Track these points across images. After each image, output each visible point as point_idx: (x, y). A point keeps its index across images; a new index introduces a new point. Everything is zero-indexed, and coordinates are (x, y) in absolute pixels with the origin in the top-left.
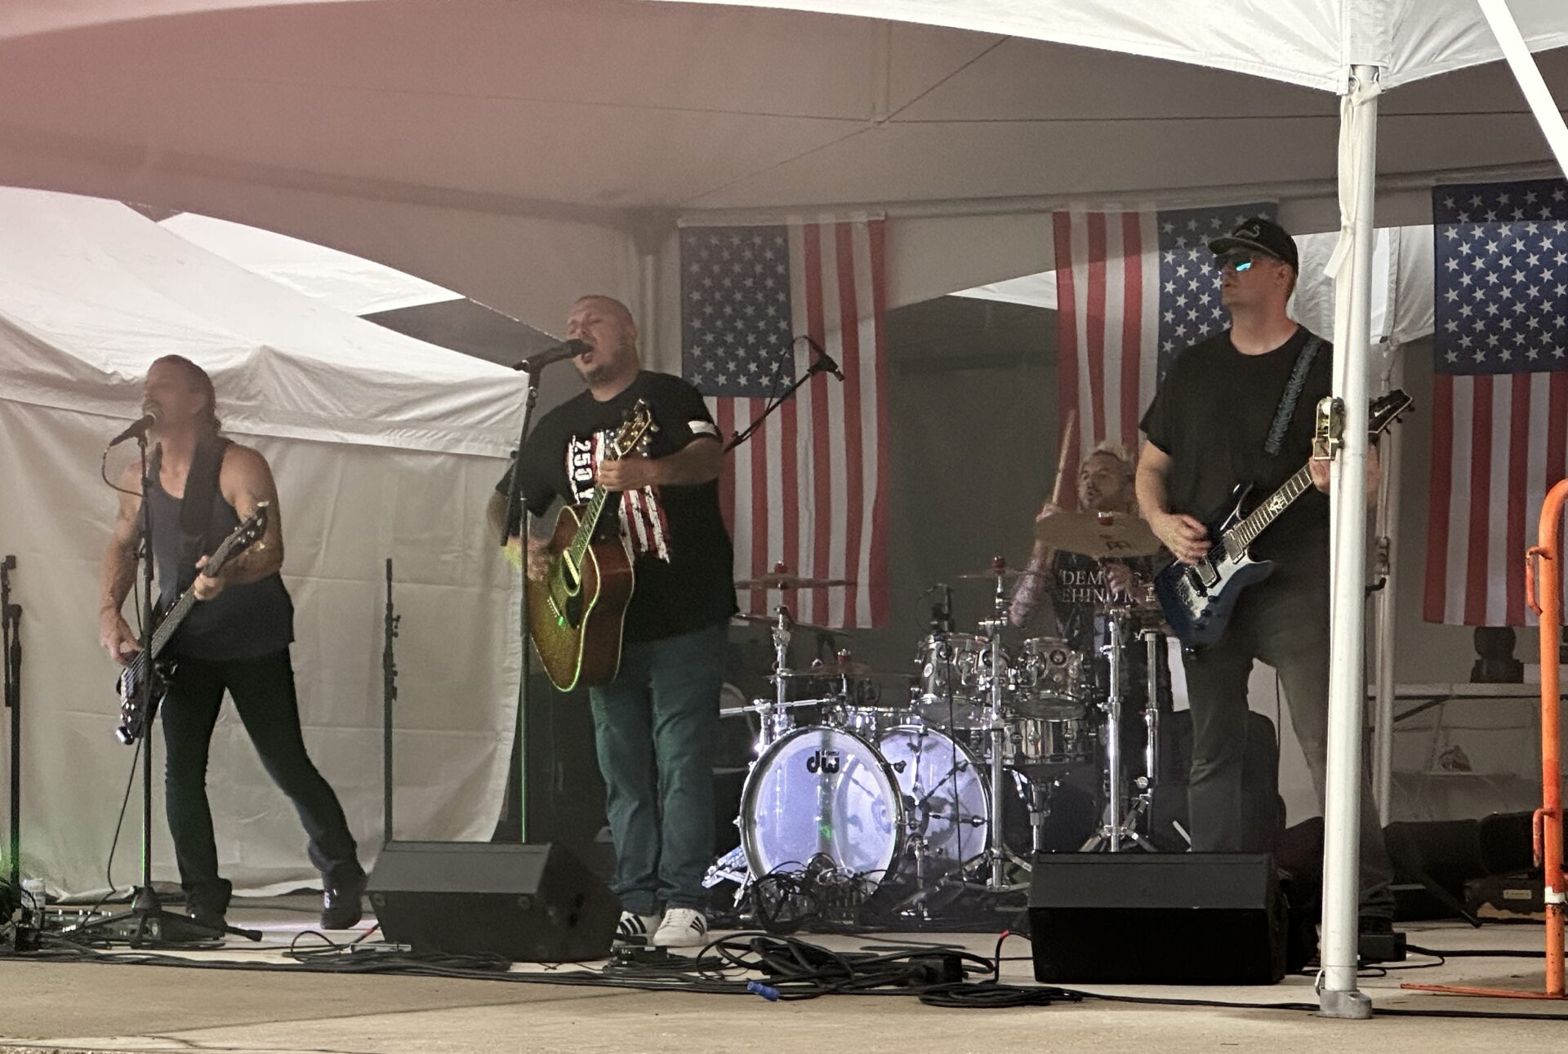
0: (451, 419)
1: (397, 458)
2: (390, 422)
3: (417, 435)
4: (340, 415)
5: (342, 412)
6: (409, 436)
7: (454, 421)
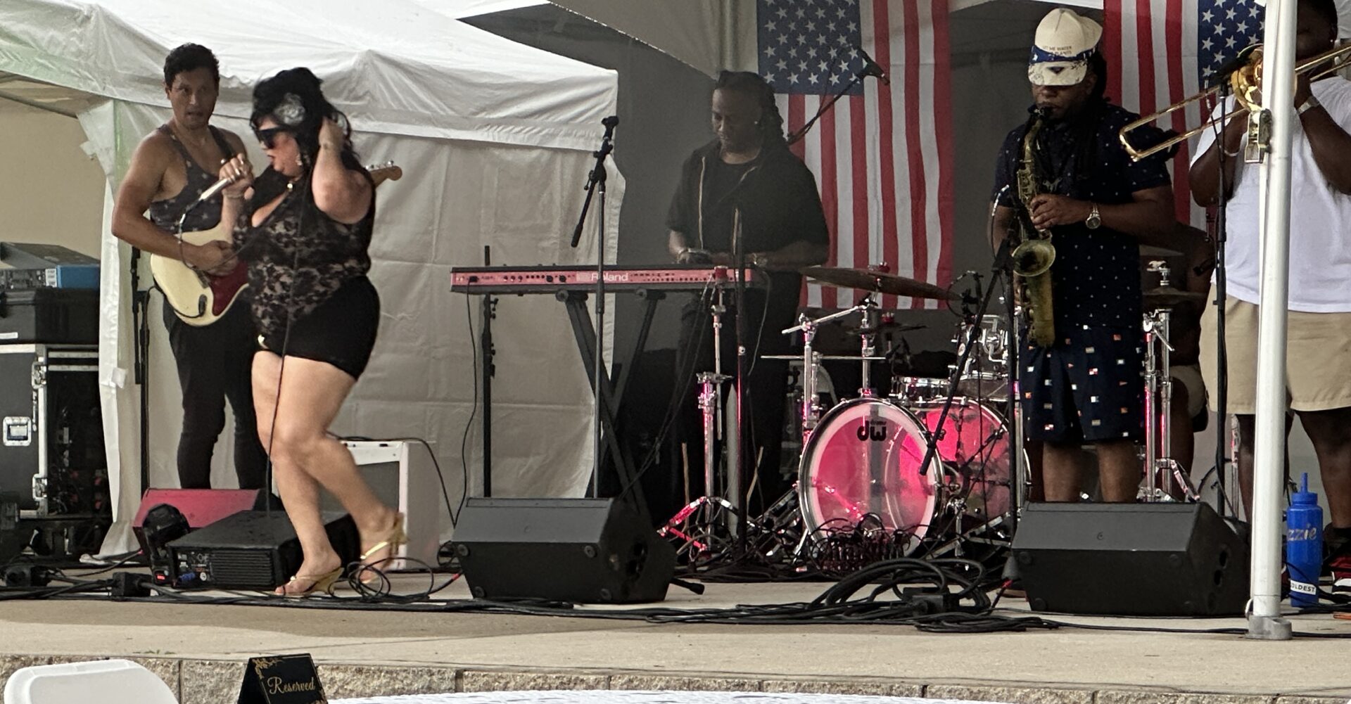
0: (545, 116)
1: (497, 152)
2: (490, 119)
3: (514, 131)
4: (442, 113)
5: (444, 110)
6: (506, 132)
7: (547, 118)
